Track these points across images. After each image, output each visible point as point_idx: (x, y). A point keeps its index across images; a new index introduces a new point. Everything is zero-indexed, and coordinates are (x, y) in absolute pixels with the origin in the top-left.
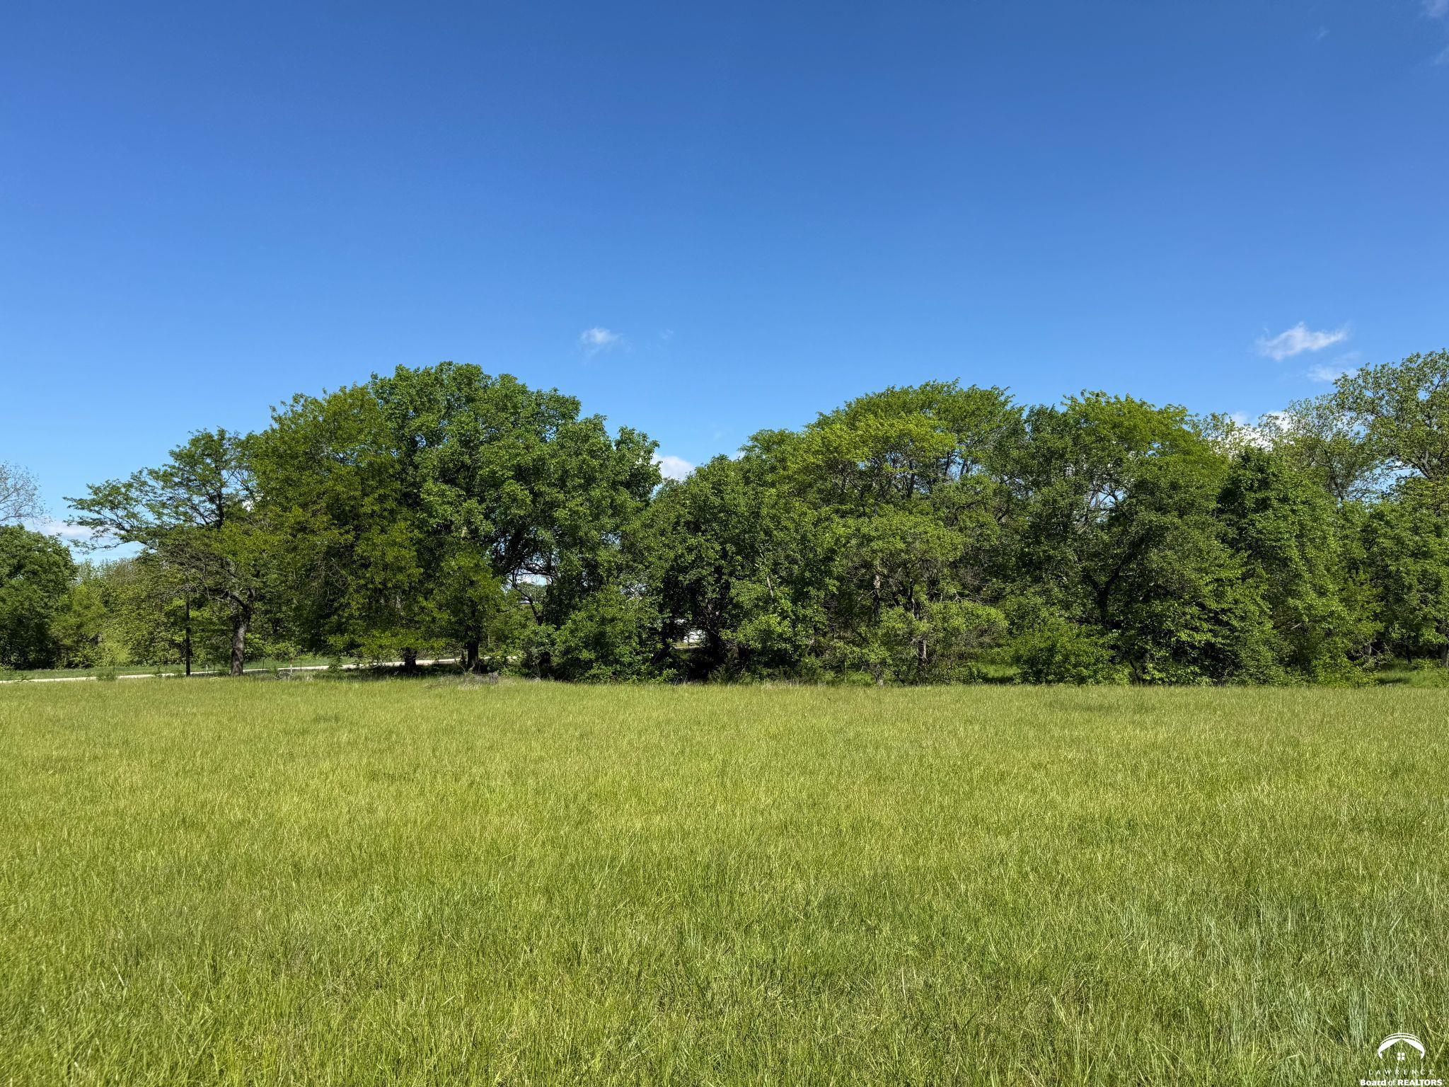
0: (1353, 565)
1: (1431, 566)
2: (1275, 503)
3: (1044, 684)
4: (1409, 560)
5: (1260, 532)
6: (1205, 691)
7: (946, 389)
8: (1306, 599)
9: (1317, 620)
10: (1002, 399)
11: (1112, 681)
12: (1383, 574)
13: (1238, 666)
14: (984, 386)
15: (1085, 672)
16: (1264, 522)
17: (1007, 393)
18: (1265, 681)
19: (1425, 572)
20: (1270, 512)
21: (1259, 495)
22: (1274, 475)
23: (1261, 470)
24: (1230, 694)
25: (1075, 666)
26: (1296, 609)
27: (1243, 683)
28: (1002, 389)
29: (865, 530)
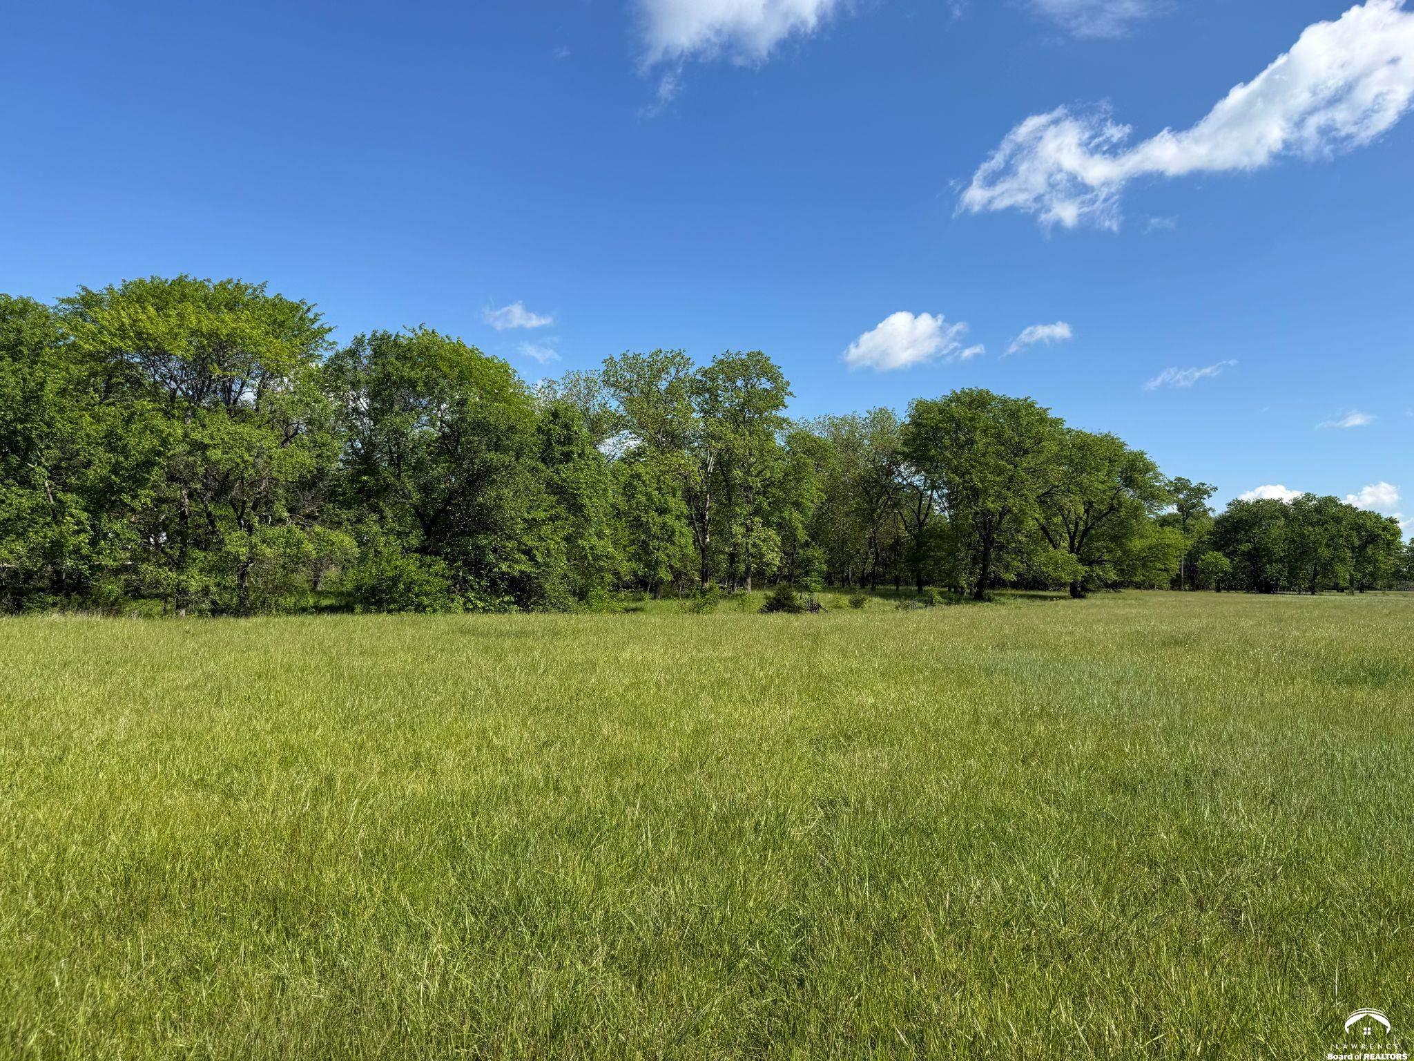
0: (618, 514)
1: (669, 520)
2: (575, 456)
3: (385, 613)
4: (655, 514)
5: (564, 480)
6: (517, 619)
7: (250, 291)
8: (590, 541)
9: (597, 558)
10: (311, 315)
11: (448, 610)
12: (637, 524)
13: (542, 596)
14: (293, 299)
15: (426, 601)
16: (567, 471)
17: (314, 310)
18: (565, 610)
19: (665, 523)
20: (571, 464)
21: (565, 449)
22: (576, 433)
23: (566, 426)
24: (536, 620)
25: (417, 595)
26: (584, 547)
27: (545, 610)
28: (309, 304)
29: (197, 436)
